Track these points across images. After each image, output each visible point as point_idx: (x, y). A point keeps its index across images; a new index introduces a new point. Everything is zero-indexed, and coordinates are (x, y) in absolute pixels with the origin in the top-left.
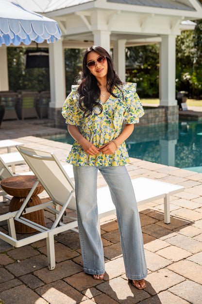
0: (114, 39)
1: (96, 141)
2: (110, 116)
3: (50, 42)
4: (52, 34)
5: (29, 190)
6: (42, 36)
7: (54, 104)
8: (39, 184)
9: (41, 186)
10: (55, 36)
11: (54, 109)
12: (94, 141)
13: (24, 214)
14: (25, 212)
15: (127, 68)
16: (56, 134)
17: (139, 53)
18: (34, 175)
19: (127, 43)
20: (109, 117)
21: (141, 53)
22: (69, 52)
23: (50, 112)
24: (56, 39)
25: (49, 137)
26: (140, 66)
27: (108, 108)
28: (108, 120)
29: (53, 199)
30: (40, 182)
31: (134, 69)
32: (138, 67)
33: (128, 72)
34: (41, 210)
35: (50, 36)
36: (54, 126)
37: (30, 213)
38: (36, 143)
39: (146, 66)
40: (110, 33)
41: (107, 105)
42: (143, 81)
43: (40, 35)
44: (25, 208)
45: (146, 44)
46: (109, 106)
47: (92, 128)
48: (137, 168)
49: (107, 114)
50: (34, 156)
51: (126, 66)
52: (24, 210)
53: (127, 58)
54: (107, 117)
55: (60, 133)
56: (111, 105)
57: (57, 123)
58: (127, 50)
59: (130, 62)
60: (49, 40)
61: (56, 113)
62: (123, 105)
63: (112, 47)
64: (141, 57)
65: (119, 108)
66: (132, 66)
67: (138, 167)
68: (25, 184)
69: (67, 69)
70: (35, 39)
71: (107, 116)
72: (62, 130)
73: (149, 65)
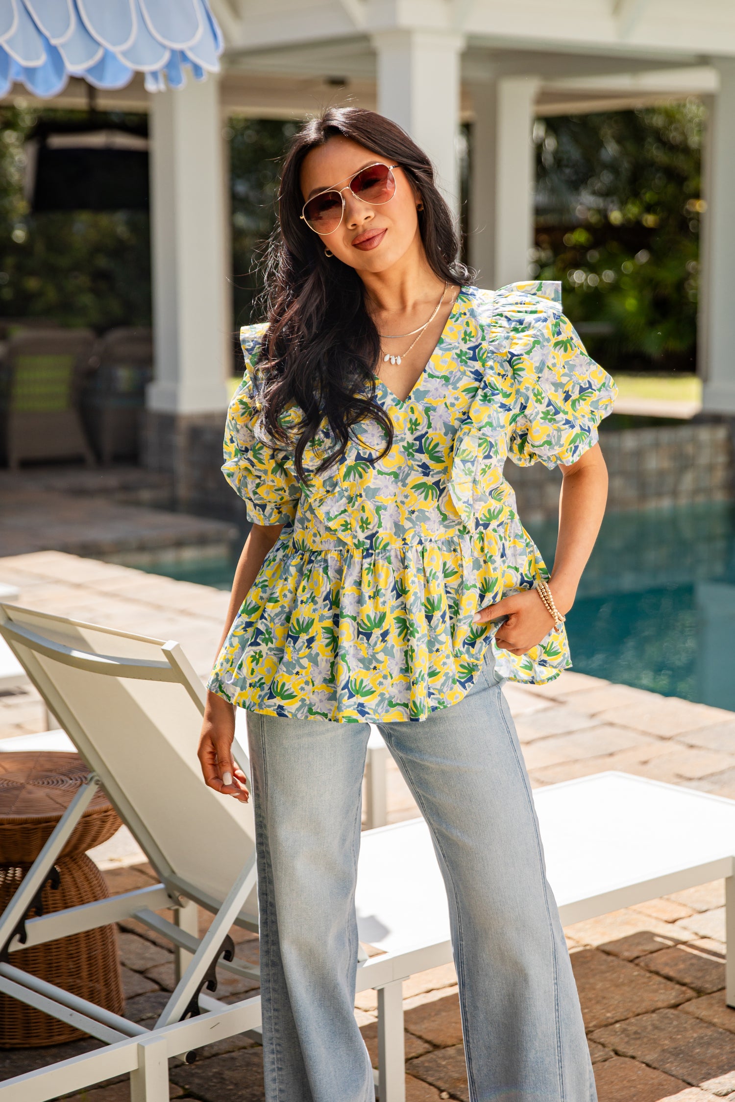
0: (481, 73)
1: (376, 594)
2: (438, 460)
3: (162, 86)
4: (177, 46)
5: (47, 827)
6: (125, 54)
7: (174, 396)
8: (97, 797)
9: (106, 805)
10: (190, 55)
11: (169, 421)
12: (367, 591)
13: (16, 946)
14: (23, 940)
15: (542, 219)
16: (180, 544)
17: (600, 144)
18: (71, 748)
19: (543, 97)
20: (431, 464)
21: (611, 150)
22: (251, 136)
23: (150, 435)
24: (197, 70)
25: (145, 558)
26: (604, 214)
27: (423, 421)
28: (430, 480)
29: (166, 873)
30: (102, 788)
31: (572, 228)
32: (593, 218)
33: (544, 237)
34: (102, 929)
35: (166, 56)
36: (171, 506)
37: (47, 947)
38: (78, 586)
39: (633, 210)
40: (458, 44)
41: (419, 407)
42: (615, 288)
43: (116, 50)
44: (25, 916)
45: (637, 104)
46: (427, 410)
47: (346, 526)
48: (587, 723)
49: (420, 451)
50: (76, 654)
51: (538, 211)
52: (20, 931)
53: (541, 171)
54: (424, 466)
55: (202, 541)
56: (439, 404)
57: (183, 491)
58: (540, 131)
59: (553, 191)
60: (154, 74)
61: (180, 440)
62: (499, 398)
63: (469, 114)
64: (613, 167)
65: (481, 412)
66: (563, 209)
67: (593, 716)
68: (23, 794)
69: (242, 220)
70: (90, 70)
71: (424, 458)
72: (210, 526)
73: (649, 208)
